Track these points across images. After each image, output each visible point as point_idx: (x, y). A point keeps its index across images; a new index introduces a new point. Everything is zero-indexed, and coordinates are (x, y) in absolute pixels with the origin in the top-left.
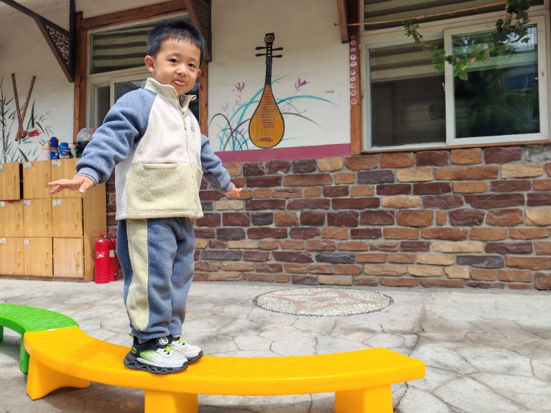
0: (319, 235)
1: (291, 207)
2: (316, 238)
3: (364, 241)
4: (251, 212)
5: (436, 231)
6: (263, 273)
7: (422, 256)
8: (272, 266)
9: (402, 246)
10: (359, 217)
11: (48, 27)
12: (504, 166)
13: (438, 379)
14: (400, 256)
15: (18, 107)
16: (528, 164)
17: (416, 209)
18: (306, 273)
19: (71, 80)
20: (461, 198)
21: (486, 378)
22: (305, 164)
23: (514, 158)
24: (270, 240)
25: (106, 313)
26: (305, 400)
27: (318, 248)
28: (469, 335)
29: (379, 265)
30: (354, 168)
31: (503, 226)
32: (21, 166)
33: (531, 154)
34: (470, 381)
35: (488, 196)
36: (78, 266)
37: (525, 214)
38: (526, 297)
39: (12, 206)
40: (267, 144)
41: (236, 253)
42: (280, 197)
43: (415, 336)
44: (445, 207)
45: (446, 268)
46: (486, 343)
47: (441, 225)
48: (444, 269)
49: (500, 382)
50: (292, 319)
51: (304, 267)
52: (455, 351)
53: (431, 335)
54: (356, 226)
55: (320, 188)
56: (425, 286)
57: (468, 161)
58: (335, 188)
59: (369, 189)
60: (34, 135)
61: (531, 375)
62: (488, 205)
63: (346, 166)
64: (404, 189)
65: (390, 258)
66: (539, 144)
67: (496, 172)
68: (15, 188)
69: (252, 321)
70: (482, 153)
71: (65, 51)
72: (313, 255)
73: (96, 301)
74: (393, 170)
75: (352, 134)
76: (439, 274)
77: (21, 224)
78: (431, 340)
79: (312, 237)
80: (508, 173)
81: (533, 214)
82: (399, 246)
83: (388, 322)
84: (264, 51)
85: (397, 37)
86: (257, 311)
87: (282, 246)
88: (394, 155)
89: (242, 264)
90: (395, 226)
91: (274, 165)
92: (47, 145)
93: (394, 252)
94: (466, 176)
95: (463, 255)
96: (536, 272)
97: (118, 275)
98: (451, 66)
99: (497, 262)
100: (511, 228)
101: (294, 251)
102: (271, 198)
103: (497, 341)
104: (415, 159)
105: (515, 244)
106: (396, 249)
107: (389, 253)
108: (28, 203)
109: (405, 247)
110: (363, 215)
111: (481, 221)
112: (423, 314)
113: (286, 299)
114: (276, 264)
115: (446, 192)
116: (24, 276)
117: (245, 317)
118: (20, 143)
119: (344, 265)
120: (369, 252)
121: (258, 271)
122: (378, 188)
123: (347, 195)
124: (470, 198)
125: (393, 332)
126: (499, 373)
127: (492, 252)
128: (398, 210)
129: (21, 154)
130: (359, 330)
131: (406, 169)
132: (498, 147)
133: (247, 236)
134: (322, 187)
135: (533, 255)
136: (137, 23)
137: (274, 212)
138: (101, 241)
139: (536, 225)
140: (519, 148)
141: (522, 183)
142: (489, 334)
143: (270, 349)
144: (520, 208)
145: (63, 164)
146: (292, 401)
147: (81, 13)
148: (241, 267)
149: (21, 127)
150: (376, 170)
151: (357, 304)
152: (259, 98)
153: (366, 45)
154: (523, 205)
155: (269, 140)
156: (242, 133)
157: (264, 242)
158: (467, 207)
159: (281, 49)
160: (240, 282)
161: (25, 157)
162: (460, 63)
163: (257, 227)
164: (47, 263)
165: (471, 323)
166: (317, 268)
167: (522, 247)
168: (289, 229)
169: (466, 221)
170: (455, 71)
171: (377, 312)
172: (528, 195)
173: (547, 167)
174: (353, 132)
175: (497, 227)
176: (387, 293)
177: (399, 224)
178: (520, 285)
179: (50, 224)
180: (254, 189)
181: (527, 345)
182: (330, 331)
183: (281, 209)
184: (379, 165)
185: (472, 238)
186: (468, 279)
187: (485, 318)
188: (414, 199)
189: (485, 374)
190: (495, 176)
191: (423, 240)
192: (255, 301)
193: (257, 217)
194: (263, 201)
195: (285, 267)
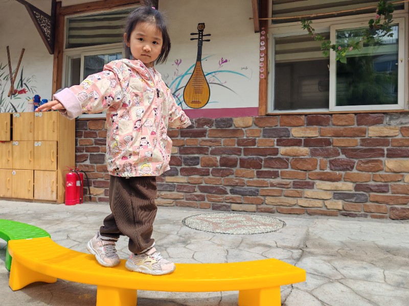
0: (233, 174)
1: (213, 153)
2: (230, 177)
3: (266, 180)
4: (183, 156)
5: (319, 174)
6: (191, 201)
7: (308, 192)
8: (197, 196)
9: (294, 184)
10: (263, 162)
11: (35, 12)
12: (371, 128)
13: (315, 283)
14: (292, 192)
15: (11, 72)
16: (388, 127)
17: (305, 157)
18: (222, 202)
19: (51, 52)
20: (338, 150)
21: (350, 283)
22: (224, 121)
23: (378, 122)
24: (197, 177)
25: (72, 228)
26: (216, 296)
27: (232, 184)
28: (340, 251)
29: (277, 197)
30: (261, 125)
31: (368, 172)
32: (12, 116)
33: (390, 119)
34: (338, 284)
35: (358, 149)
36: (52, 192)
37: (385, 163)
38: (383, 224)
39: (4, 145)
40: (196, 106)
41: (171, 186)
42: (205, 145)
43: (301, 251)
44: (327, 156)
45: (325, 201)
46: (352, 257)
47: (323, 170)
48: (324, 202)
49: (361, 286)
50: (211, 235)
51: (221, 197)
52: (329, 263)
53: (312, 250)
54: (260, 169)
55: (235, 140)
56: (310, 214)
57: (344, 123)
58: (246, 140)
59: (271, 141)
60: (22, 93)
61: (384, 282)
62: (357, 156)
63: (255, 124)
64: (297, 142)
65: (284, 193)
66: (396, 113)
67: (364, 132)
68: (6, 132)
69: (180, 236)
70: (355, 117)
71: (47, 31)
72: (228, 189)
73: (65, 218)
74: (289, 128)
75: (259, 100)
76: (320, 206)
77: (10, 159)
78: (311, 254)
79: (228, 176)
80: (373, 133)
81: (391, 164)
82: (291, 184)
83: (281, 240)
84: (197, 36)
85: (296, 30)
86: (185, 229)
87: (205, 181)
88: (291, 117)
89: (175, 194)
90: (289, 169)
91: (201, 121)
92: (32, 101)
93: (287, 188)
94: (342, 134)
95: (338, 192)
96: (391, 206)
97: (82, 200)
98: (334, 52)
99: (363, 198)
100: (374, 173)
101: (214, 186)
102: (199, 146)
103: (360, 256)
104: (306, 120)
105: (377, 186)
106: (289, 186)
107: (284, 189)
108: (15, 143)
109: (296, 185)
110: (266, 160)
111: (352, 168)
112: (307, 235)
113: (206, 221)
114: (201, 195)
115: (328, 146)
116: (12, 198)
117: (176, 233)
118: (11, 99)
119: (250, 197)
120: (269, 188)
121: (187, 199)
122: (278, 141)
123: (255, 145)
124: (345, 150)
125: (284, 248)
126: (360, 280)
127: (359, 191)
128: (292, 158)
129: (12, 107)
130: (259, 245)
131: (299, 128)
132: (367, 114)
133: (179, 173)
134: (236, 139)
135: (389, 194)
136: (102, 12)
137: (201, 156)
138: (70, 174)
139: (392, 172)
140: (383, 115)
141: (384, 141)
142: (354, 251)
143: (193, 258)
144: (381, 159)
145: (43, 115)
146: (207, 297)
147: (60, 2)
148: (174, 197)
149: (12, 87)
150: (276, 127)
151: (259, 226)
152: (191, 71)
153: (273, 35)
154: (384, 157)
155: (198, 102)
156: (179, 97)
157: (192, 179)
158: (342, 157)
159: (209, 35)
160: (173, 207)
161: (15, 109)
162: (341, 51)
163: (187, 167)
164: (29, 189)
165: (342, 242)
166: (231, 199)
167: (381, 188)
168: (211, 169)
169: (341, 168)
170: (337, 57)
171: (274, 233)
172: (388, 150)
173: (402, 129)
174: (260, 99)
175: (364, 172)
176: (281, 219)
177: (292, 168)
178: (379, 216)
179: (32, 160)
180: (186, 139)
181: (381, 260)
182: (238, 245)
183: (205, 154)
184: (279, 124)
185: (345, 180)
186: (341, 210)
187: (352, 239)
188: (304, 150)
189: (350, 280)
190: (364, 135)
191: (310, 180)
192: (184, 222)
193: (188, 159)
194: (193, 148)
195: (207, 197)
